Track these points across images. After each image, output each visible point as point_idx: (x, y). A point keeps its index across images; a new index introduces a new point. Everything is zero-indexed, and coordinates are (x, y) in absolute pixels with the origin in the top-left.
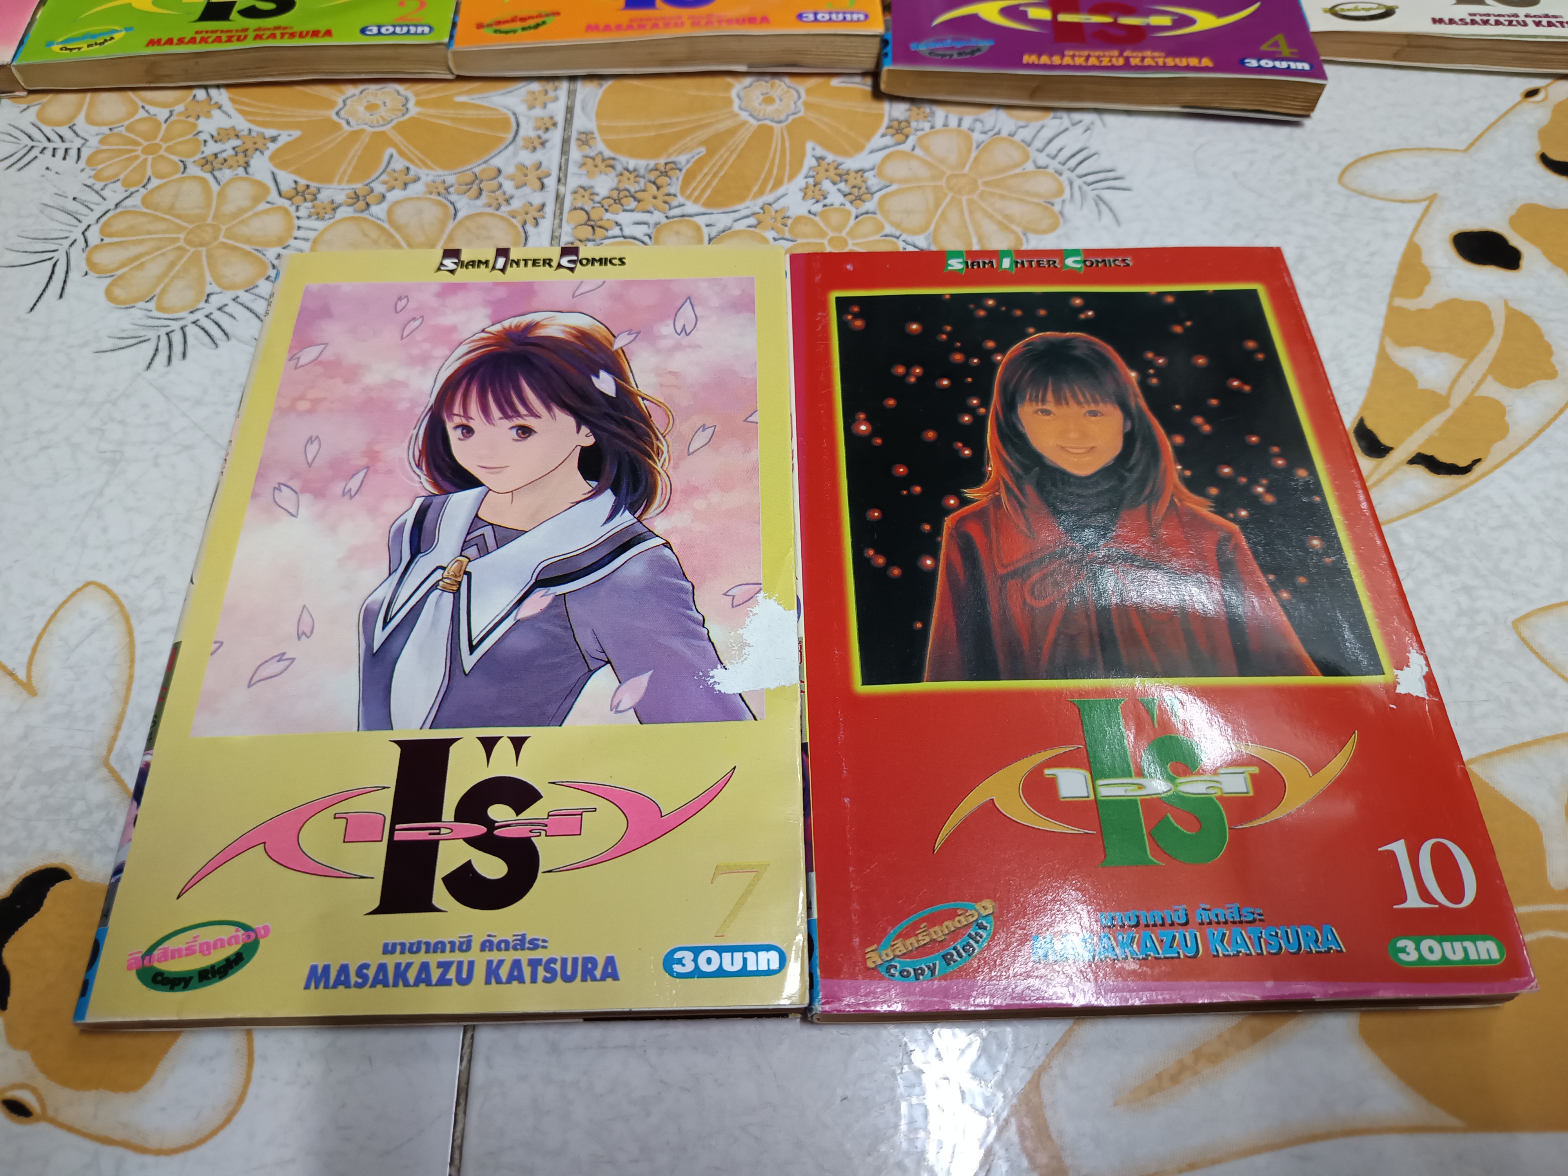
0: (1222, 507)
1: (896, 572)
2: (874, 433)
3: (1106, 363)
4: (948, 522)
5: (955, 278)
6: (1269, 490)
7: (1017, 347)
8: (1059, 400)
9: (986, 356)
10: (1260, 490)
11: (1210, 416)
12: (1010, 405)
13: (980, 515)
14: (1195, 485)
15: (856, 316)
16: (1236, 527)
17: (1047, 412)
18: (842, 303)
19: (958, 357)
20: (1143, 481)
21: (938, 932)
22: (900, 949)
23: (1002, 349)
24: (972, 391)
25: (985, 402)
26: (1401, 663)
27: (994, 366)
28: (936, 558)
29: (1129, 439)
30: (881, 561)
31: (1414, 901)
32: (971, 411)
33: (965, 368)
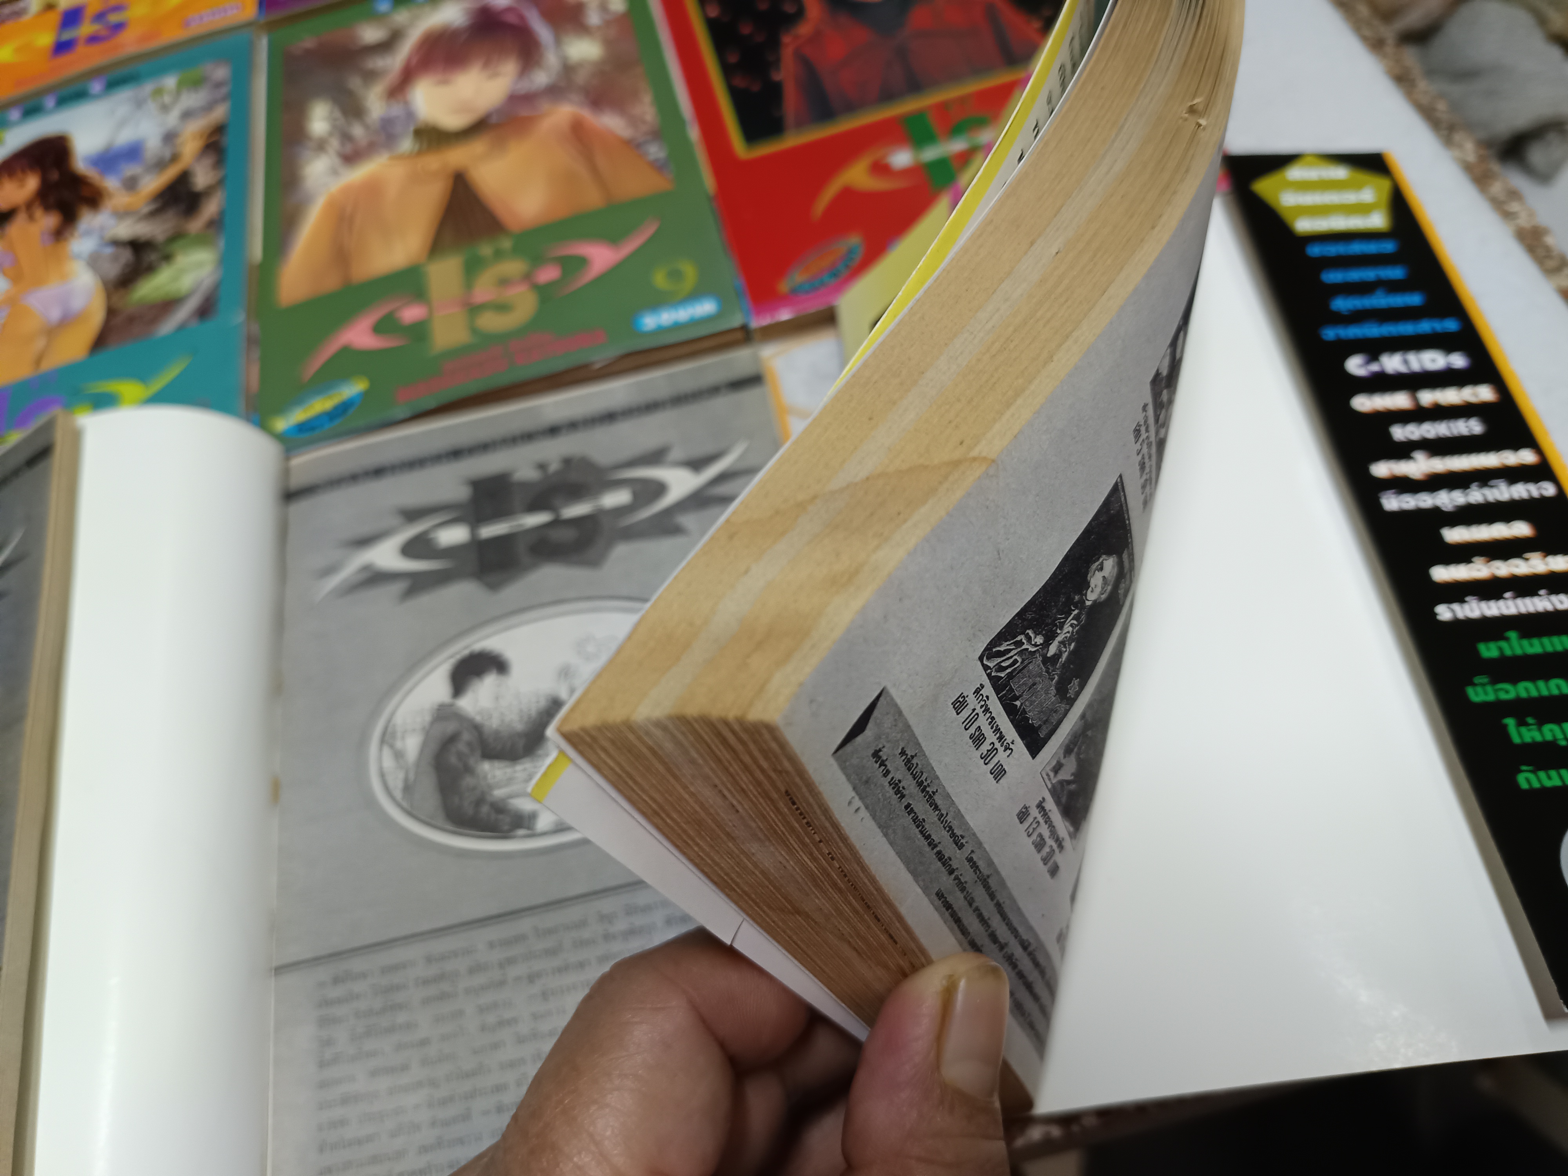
1: (756, 86)
30: (744, 84)
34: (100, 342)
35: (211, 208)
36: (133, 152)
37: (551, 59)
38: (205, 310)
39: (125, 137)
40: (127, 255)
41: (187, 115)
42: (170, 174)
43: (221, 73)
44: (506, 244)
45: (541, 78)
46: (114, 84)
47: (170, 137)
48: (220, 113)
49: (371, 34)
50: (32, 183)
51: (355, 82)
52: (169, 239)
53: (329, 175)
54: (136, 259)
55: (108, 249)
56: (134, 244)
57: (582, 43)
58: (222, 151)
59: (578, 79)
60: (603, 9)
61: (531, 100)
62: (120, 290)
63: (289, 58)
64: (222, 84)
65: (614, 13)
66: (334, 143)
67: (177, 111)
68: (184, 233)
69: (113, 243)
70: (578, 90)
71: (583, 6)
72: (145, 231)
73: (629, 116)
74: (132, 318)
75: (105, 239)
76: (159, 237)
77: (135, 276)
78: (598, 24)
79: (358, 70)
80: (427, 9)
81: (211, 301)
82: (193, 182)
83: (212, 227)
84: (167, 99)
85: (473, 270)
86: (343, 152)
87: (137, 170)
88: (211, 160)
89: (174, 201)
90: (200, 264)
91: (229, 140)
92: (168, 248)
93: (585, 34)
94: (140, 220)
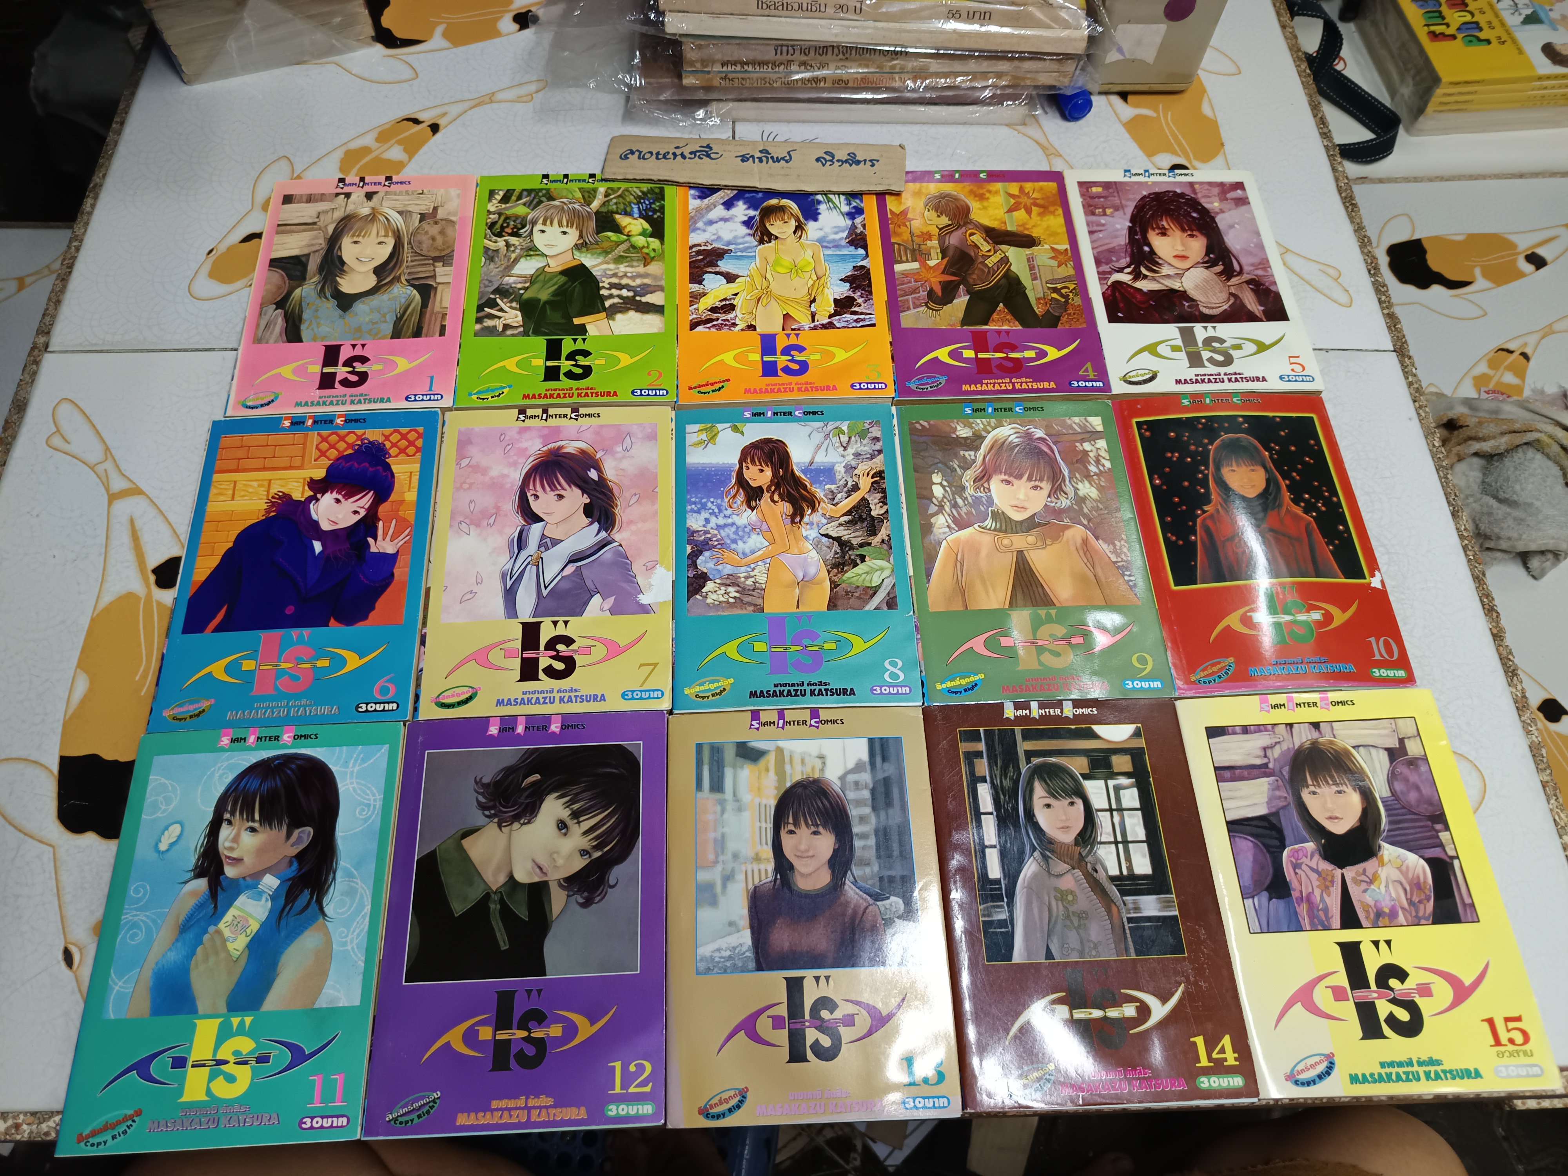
1: (1181, 543)
2: (1163, 484)
5: (1186, 409)
6: (1323, 505)
10: (1320, 505)
11: (1298, 472)
15: (1146, 430)
18: (1139, 424)
19: (1193, 448)
21: (1215, 669)
22: (1202, 674)
26: (1372, 574)
28: (1196, 536)
30: (1174, 538)
31: (1377, 657)
33: (1196, 453)
35: (883, 534)
36: (828, 473)
37: (1069, 488)
38: (891, 602)
39: (821, 459)
40: (836, 547)
41: (857, 455)
42: (856, 497)
43: (876, 431)
44: (1053, 612)
45: (1064, 502)
46: (808, 415)
48: (878, 463)
49: (963, 432)
51: (955, 464)
52: (861, 545)
53: (947, 530)
54: (844, 553)
55: (824, 539)
56: (838, 539)
57: (1087, 483)
58: (884, 491)
59: (1086, 510)
60: (1098, 462)
61: (1058, 513)
62: (835, 570)
63: (913, 431)
64: (877, 439)
65: (1103, 466)
66: (947, 508)
67: (851, 451)
68: (870, 544)
69: (827, 536)
70: (1085, 516)
71: (1086, 453)
72: (844, 533)
73: (1115, 545)
74: (847, 593)
75: (822, 532)
76: (855, 542)
77: (844, 564)
78: (1096, 474)
79: (956, 455)
80: (993, 421)
81: (892, 596)
82: (871, 510)
83: (885, 546)
84: (845, 439)
85: (1036, 624)
86: (954, 517)
87: (833, 487)
88: (879, 495)
89: (861, 519)
90: (882, 569)
91: (887, 484)
92: (861, 551)
93: (1088, 476)
94: (841, 525)
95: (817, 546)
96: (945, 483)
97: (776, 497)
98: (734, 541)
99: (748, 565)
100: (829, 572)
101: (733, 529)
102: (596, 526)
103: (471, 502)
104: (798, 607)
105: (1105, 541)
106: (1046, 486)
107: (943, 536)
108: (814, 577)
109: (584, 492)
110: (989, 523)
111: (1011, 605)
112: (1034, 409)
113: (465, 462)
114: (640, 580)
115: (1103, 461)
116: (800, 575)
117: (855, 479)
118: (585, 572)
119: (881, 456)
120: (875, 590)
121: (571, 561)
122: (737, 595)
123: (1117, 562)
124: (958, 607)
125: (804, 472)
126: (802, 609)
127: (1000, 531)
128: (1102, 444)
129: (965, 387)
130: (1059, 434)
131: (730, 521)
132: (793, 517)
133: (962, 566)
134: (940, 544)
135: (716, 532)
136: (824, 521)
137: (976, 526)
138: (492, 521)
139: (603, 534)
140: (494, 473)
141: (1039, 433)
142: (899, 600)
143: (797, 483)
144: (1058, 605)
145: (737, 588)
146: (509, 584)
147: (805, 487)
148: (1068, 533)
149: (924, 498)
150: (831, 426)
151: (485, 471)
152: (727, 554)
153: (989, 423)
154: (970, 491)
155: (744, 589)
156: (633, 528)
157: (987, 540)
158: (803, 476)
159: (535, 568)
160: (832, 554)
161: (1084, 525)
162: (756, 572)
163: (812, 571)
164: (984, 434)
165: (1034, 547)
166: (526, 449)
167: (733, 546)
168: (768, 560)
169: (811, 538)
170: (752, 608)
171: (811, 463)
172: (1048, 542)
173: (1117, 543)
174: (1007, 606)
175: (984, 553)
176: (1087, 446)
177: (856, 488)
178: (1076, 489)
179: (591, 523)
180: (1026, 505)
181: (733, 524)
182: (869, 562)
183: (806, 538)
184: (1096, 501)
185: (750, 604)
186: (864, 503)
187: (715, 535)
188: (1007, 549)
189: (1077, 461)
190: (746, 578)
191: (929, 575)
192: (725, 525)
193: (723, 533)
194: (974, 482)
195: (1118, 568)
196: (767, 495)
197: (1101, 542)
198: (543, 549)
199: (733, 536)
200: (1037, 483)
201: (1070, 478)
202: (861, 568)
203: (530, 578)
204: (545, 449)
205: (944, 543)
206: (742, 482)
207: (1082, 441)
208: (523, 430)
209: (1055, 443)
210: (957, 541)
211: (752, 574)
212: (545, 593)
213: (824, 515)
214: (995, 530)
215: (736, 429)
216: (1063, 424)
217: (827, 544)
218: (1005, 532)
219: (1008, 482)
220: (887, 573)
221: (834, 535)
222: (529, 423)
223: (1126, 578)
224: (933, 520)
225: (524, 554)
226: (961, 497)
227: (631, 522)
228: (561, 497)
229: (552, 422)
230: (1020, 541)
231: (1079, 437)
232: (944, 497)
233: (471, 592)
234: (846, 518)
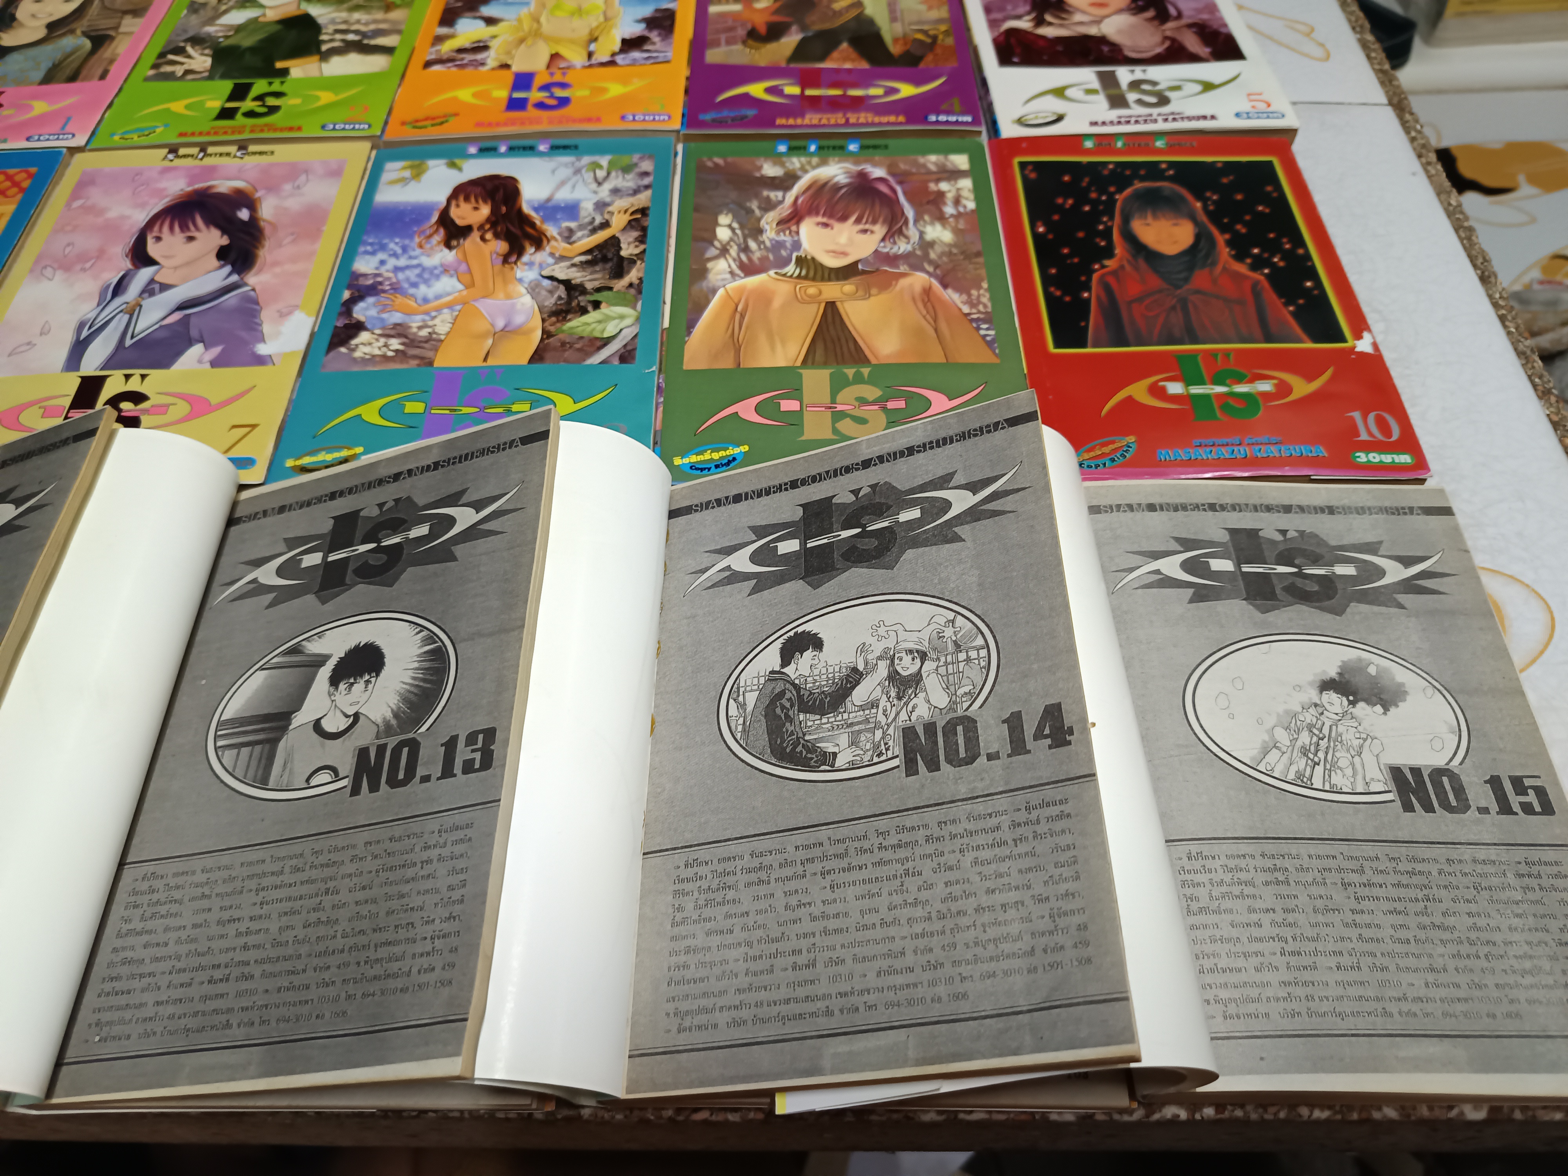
0: (1254, 267)
1: (1067, 299)
2: (1048, 231)
3: (1182, 199)
4: (1095, 277)
5: (1088, 152)
6: (1281, 259)
7: (1128, 191)
8: (1155, 217)
9: (1111, 196)
10: (1276, 260)
11: (1246, 224)
12: (1126, 220)
13: (1114, 273)
14: (1239, 257)
15: (1032, 171)
16: (1262, 278)
17: (1148, 225)
18: (1023, 165)
19: (1093, 195)
20: (1207, 256)
23: (1120, 190)
24: (1103, 213)
25: (1112, 218)
26: (1358, 336)
27: (1116, 201)
29: (1198, 237)
30: (1059, 293)
31: (1364, 437)
32: (1105, 223)
33: (1097, 202)
34: (538, 357)
35: (633, 276)
36: (571, 210)
37: (912, 232)
38: (626, 356)
39: (564, 195)
40: (562, 291)
41: (615, 191)
42: (602, 236)
43: (647, 166)
44: (866, 371)
45: (902, 247)
46: (556, 149)
47: (601, 206)
48: (643, 199)
49: (770, 170)
50: (485, 211)
51: (754, 205)
52: (598, 290)
53: (728, 276)
54: (570, 298)
55: (547, 283)
56: (567, 283)
57: (938, 227)
58: (644, 229)
59: (933, 255)
60: (957, 201)
61: (893, 260)
62: (554, 319)
63: (701, 167)
64: (646, 174)
65: (965, 207)
66: (734, 251)
67: (607, 186)
68: (610, 289)
69: (551, 278)
70: (931, 262)
71: (941, 195)
72: (577, 276)
73: (969, 295)
74: (563, 344)
75: (544, 273)
76: (589, 286)
77: (568, 312)
78: (952, 216)
79: (757, 196)
80: (815, 160)
81: (629, 348)
82: (620, 248)
83: (632, 291)
84: (600, 174)
85: (838, 385)
86: (741, 262)
87: (573, 225)
88: (636, 234)
89: (605, 259)
90: (622, 317)
91: (650, 222)
92: (597, 297)
93: (941, 218)
94: (573, 265)
95: (533, 289)
96: (735, 225)
97: (489, 236)
98: (415, 285)
99: (427, 313)
100: (543, 320)
101: (417, 271)
102: (228, 269)
103: (68, 245)
104: (485, 359)
105: (958, 289)
106: (880, 230)
107: (720, 283)
108: (520, 326)
109: (224, 231)
110: (791, 269)
111: (805, 362)
112: (875, 147)
113: (77, 204)
114: (266, 328)
115: (964, 202)
116: (500, 324)
117: (607, 216)
118: (193, 321)
119: (649, 193)
120: (606, 342)
121: (181, 307)
122: (401, 347)
123: (969, 314)
124: (727, 363)
125: (536, 210)
126: (491, 362)
127: (806, 278)
128: (966, 184)
129: (779, 121)
130: (907, 174)
131: (415, 262)
132: (506, 259)
133: (742, 316)
134: (714, 291)
135: (391, 275)
136: (551, 260)
137: (772, 273)
138: (88, 265)
139: (235, 278)
140: (112, 214)
141: (878, 172)
142: (638, 354)
143: (524, 220)
144: (874, 361)
145: (404, 340)
146: (85, 333)
147: (533, 225)
148: (903, 282)
149: (704, 240)
150: (586, 160)
151: (101, 212)
152: (400, 299)
153: (809, 163)
154: (770, 233)
155: (412, 341)
156: (277, 270)
157: (783, 289)
158: (533, 214)
159: (127, 317)
160: (553, 300)
161: (928, 273)
162: (437, 321)
163: (519, 319)
164: (799, 173)
165: (852, 297)
166: (165, 189)
167: (412, 291)
168: (458, 307)
169: (527, 280)
170: (416, 362)
171: (549, 200)
172: (874, 291)
173: (974, 292)
174: (798, 363)
175: (777, 303)
176: (944, 186)
177: (605, 225)
178: (922, 234)
179: (221, 267)
180: (848, 250)
181: (418, 266)
182: (605, 309)
183: (520, 281)
184: (950, 245)
185: (415, 357)
186: (614, 242)
187: (389, 279)
188: (813, 299)
189: (928, 202)
190: (420, 328)
191: (691, 326)
192: (408, 267)
193: (401, 276)
194: (777, 224)
195: (972, 320)
196: (475, 235)
197: (950, 291)
198: (146, 295)
199: (413, 278)
200: (867, 226)
201: (916, 221)
202: (593, 316)
203: (116, 328)
204: (190, 189)
205: (721, 292)
206: (445, 220)
207: (938, 181)
208: (165, 170)
209: (900, 183)
210: (741, 290)
211: (430, 323)
212: (128, 342)
213: (552, 255)
214: (799, 277)
215: (452, 165)
216: (916, 164)
217: (550, 287)
218: (814, 279)
219: (826, 225)
220: (628, 321)
221: (562, 276)
222: (178, 162)
223: (982, 332)
224: (710, 265)
225: (118, 301)
226: (756, 239)
227: (275, 264)
228: (191, 239)
229: (208, 161)
230: (832, 290)
231: (934, 177)
232: (731, 240)
233: (29, 344)
234: (583, 258)
